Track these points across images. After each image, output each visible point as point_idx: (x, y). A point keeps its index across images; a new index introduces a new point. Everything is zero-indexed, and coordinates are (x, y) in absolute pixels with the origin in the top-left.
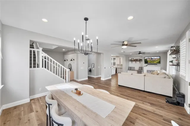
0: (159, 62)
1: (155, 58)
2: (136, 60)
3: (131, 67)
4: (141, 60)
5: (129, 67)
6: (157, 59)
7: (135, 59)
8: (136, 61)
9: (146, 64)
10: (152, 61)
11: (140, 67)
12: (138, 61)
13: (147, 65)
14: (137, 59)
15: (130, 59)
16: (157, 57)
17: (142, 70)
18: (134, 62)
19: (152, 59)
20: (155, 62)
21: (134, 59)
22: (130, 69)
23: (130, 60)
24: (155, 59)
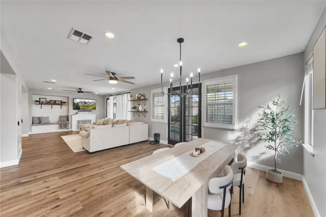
0: (95, 108)
1: (90, 101)
3: (39, 118)
4: (64, 102)
5: (33, 118)
6: (92, 104)
7: (51, 101)
8: (52, 104)
9: (76, 111)
10: (86, 106)
11: (60, 117)
12: (57, 104)
14: (55, 101)
15: (36, 98)
16: (93, 101)
17: (68, 120)
18: (47, 107)
19: (85, 103)
20: (90, 108)
21: (48, 100)
22: (36, 122)
23: (37, 101)
24: (90, 103)
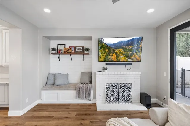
2: (72, 51)
3: (54, 75)
4: (88, 49)
8: (71, 54)
9: (103, 64)
12: (78, 53)
13: (106, 66)
14: (75, 48)
15: (54, 44)
17: (91, 82)
18: (65, 58)
21: (67, 47)
22: (51, 82)
23: (53, 49)
